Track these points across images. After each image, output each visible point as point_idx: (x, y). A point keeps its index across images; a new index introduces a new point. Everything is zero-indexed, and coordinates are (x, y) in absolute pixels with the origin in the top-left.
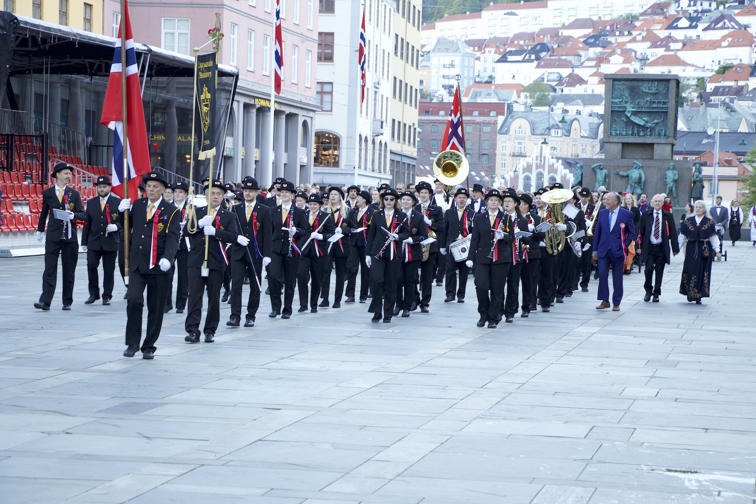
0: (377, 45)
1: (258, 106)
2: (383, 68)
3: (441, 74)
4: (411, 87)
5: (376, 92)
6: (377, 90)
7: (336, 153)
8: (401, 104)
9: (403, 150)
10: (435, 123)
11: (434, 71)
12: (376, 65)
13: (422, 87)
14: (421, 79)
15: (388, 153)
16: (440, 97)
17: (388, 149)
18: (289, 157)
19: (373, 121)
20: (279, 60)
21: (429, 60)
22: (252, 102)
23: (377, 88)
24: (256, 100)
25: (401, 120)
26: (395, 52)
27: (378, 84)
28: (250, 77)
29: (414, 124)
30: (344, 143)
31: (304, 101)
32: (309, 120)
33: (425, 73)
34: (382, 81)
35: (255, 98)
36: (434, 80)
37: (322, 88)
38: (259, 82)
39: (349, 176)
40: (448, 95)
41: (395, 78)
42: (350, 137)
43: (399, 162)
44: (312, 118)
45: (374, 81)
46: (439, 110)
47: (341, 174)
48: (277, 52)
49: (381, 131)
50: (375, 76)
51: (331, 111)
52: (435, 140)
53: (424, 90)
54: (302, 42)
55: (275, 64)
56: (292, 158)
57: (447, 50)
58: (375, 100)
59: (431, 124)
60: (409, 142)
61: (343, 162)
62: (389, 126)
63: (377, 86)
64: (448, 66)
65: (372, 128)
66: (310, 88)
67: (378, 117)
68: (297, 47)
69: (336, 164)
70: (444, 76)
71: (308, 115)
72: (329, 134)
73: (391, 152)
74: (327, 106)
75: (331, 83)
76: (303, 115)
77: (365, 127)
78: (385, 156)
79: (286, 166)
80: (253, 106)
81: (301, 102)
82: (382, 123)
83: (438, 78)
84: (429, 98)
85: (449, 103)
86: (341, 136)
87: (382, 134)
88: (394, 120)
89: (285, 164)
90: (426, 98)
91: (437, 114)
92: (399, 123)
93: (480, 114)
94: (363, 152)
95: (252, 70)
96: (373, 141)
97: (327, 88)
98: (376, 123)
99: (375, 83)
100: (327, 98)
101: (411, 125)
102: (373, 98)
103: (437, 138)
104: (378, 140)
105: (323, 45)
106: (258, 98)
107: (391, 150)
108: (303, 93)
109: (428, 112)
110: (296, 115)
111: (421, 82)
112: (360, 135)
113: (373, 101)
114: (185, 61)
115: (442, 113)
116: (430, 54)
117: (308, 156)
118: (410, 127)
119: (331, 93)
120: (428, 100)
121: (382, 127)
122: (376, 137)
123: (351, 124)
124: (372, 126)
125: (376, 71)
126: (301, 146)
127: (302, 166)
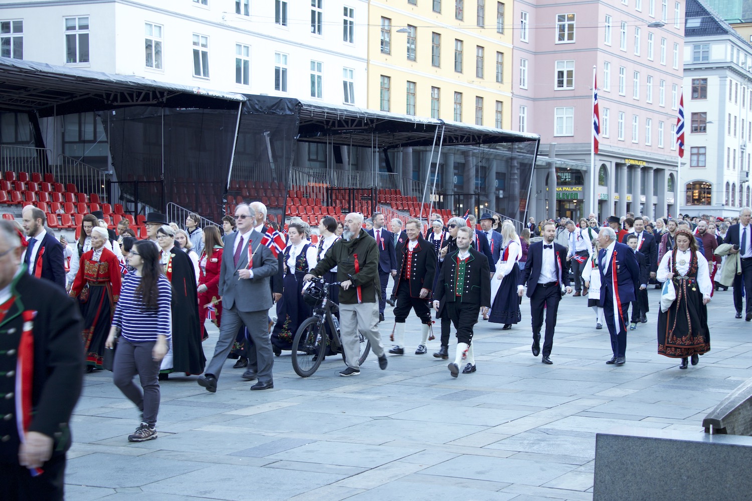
1: (628, 164)
2: (750, 135)
5: (742, 152)
6: (744, 151)
7: (709, 196)
12: (743, 133)
18: (659, 199)
19: (741, 172)
22: (622, 162)
23: (744, 149)
24: (627, 160)
27: (744, 146)
30: (714, 189)
31: (668, 159)
32: (675, 173)
34: (748, 144)
35: (625, 159)
37: (698, 151)
38: (629, 148)
39: (717, 211)
42: (719, 184)
44: (677, 171)
45: (740, 144)
47: (713, 210)
49: (747, 179)
50: (741, 141)
51: (705, 166)
54: (667, 119)
56: (661, 200)
58: (742, 157)
61: (714, 201)
63: (743, 147)
66: (675, 151)
67: (746, 169)
69: (709, 203)
71: (673, 169)
75: (705, 147)
76: (670, 170)
77: (732, 177)
79: (657, 206)
80: (624, 164)
81: (665, 161)
82: (747, 173)
86: (713, 183)
87: (747, 181)
94: (731, 194)
95: (623, 140)
96: (741, 186)
97: (702, 151)
99: (741, 146)
100: (702, 158)
102: (740, 156)
104: (745, 185)
106: (628, 159)
108: (668, 154)
110: (663, 170)
112: (728, 184)
113: (740, 159)
117: (674, 198)
119: (705, 154)
121: (747, 176)
122: (744, 183)
123: (720, 174)
124: (739, 176)
125: (743, 137)
126: (668, 191)
127: (669, 206)
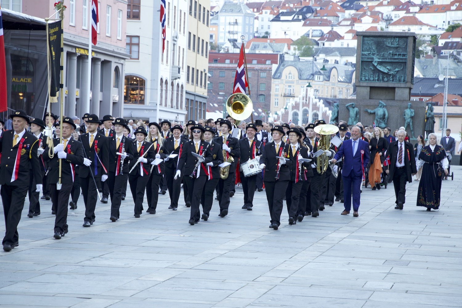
0: (175, 7)
1: (79, 54)
2: (180, 25)
3: (227, 31)
4: (203, 41)
5: (174, 44)
6: (175, 43)
7: (142, 92)
8: (194, 54)
9: (196, 91)
10: (222, 69)
11: (221, 28)
12: (175, 22)
13: (211, 41)
14: (212, 34)
15: (184, 93)
16: (227, 48)
17: (184, 90)
18: (104, 96)
19: (172, 67)
20: (95, 17)
21: (217, 19)
22: (73, 51)
23: (176, 41)
24: (77, 49)
25: (194, 67)
26: (190, 12)
27: (176, 38)
28: (72, 31)
29: (205, 70)
30: (148, 85)
31: (116, 50)
32: (120, 66)
33: (214, 29)
34: (179, 35)
35: (76, 47)
36: (222, 35)
37: (131, 41)
38: (79, 35)
39: (152, 111)
40: (233, 47)
41: (190, 33)
42: (153, 80)
43: (193, 100)
44: (122, 64)
45: (173, 35)
46: (225, 59)
47: (146, 110)
48: (93, 11)
49: (178, 75)
50: (173, 32)
51: (138, 59)
52: (222, 83)
53: (214, 43)
54: (115, 3)
55: (92, 21)
56: (106, 96)
57: (232, 11)
58: (174, 50)
59: (219, 70)
60: (201, 84)
61: (148, 100)
62: (185, 71)
63: (175, 39)
64: (232, 24)
65: (171, 73)
66: (121, 40)
67: (176, 64)
68: (110, 8)
69: (142, 102)
70: (229, 32)
71: (119, 62)
72: (137, 77)
73: (187, 93)
74: (134, 55)
75: (138, 37)
76: (115, 62)
77: (165, 72)
78: (182, 95)
79: (102, 103)
80: (75, 54)
81: (113, 52)
82: (179, 69)
83: (225, 34)
84: (217, 49)
85: (233, 53)
86: (146, 79)
87: (179, 78)
88: (189, 67)
89: (101, 101)
90: (215, 49)
91: (224, 62)
92: (193, 69)
93: (259, 63)
94: (164, 92)
95: (74, 25)
96: (172, 84)
97: (135, 41)
98: (174, 69)
99: (173, 37)
100: (135, 48)
101: (203, 71)
102: (172, 49)
103: (223, 81)
104: (175, 82)
105: (132, 6)
106: (79, 48)
107: (186, 91)
108: (115, 44)
109: (217, 60)
110: (109, 62)
111: (211, 36)
112: (161, 79)
113: (172, 51)
114: (17, 16)
115: (228, 61)
116: (219, 14)
117: (119, 95)
118: (202, 72)
119: (138, 44)
120: (217, 51)
121: (179, 72)
122: (174, 80)
123: (155, 69)
124: (171, 71)
125: (174, 27)
126: (114, 87)
127: (114, 103)
